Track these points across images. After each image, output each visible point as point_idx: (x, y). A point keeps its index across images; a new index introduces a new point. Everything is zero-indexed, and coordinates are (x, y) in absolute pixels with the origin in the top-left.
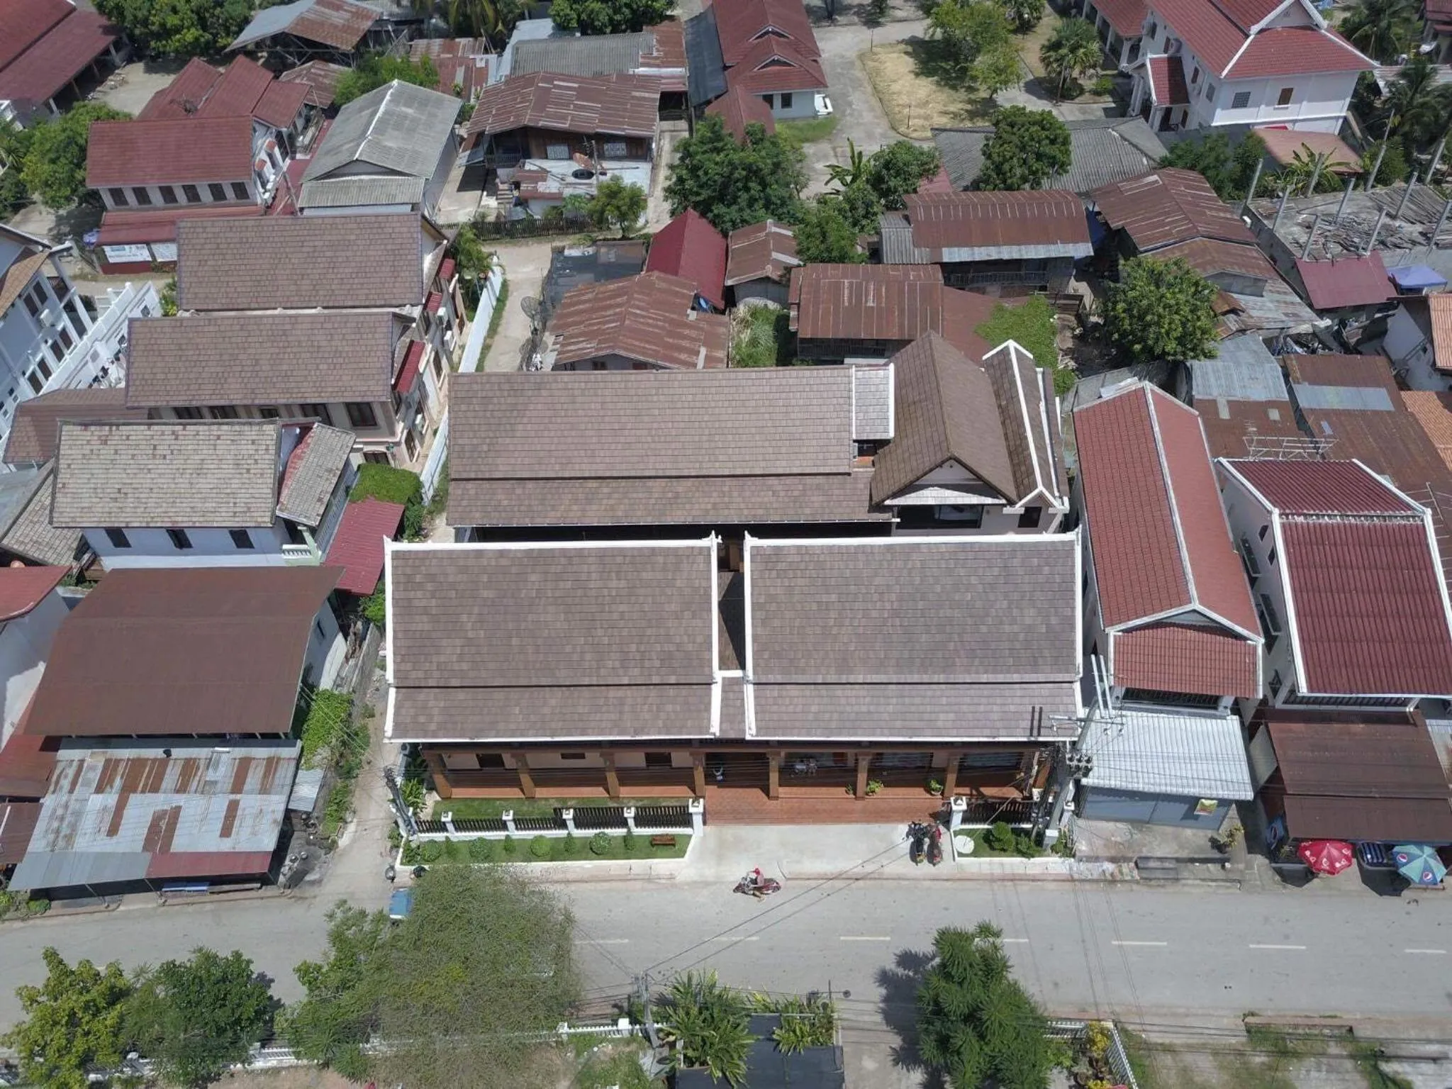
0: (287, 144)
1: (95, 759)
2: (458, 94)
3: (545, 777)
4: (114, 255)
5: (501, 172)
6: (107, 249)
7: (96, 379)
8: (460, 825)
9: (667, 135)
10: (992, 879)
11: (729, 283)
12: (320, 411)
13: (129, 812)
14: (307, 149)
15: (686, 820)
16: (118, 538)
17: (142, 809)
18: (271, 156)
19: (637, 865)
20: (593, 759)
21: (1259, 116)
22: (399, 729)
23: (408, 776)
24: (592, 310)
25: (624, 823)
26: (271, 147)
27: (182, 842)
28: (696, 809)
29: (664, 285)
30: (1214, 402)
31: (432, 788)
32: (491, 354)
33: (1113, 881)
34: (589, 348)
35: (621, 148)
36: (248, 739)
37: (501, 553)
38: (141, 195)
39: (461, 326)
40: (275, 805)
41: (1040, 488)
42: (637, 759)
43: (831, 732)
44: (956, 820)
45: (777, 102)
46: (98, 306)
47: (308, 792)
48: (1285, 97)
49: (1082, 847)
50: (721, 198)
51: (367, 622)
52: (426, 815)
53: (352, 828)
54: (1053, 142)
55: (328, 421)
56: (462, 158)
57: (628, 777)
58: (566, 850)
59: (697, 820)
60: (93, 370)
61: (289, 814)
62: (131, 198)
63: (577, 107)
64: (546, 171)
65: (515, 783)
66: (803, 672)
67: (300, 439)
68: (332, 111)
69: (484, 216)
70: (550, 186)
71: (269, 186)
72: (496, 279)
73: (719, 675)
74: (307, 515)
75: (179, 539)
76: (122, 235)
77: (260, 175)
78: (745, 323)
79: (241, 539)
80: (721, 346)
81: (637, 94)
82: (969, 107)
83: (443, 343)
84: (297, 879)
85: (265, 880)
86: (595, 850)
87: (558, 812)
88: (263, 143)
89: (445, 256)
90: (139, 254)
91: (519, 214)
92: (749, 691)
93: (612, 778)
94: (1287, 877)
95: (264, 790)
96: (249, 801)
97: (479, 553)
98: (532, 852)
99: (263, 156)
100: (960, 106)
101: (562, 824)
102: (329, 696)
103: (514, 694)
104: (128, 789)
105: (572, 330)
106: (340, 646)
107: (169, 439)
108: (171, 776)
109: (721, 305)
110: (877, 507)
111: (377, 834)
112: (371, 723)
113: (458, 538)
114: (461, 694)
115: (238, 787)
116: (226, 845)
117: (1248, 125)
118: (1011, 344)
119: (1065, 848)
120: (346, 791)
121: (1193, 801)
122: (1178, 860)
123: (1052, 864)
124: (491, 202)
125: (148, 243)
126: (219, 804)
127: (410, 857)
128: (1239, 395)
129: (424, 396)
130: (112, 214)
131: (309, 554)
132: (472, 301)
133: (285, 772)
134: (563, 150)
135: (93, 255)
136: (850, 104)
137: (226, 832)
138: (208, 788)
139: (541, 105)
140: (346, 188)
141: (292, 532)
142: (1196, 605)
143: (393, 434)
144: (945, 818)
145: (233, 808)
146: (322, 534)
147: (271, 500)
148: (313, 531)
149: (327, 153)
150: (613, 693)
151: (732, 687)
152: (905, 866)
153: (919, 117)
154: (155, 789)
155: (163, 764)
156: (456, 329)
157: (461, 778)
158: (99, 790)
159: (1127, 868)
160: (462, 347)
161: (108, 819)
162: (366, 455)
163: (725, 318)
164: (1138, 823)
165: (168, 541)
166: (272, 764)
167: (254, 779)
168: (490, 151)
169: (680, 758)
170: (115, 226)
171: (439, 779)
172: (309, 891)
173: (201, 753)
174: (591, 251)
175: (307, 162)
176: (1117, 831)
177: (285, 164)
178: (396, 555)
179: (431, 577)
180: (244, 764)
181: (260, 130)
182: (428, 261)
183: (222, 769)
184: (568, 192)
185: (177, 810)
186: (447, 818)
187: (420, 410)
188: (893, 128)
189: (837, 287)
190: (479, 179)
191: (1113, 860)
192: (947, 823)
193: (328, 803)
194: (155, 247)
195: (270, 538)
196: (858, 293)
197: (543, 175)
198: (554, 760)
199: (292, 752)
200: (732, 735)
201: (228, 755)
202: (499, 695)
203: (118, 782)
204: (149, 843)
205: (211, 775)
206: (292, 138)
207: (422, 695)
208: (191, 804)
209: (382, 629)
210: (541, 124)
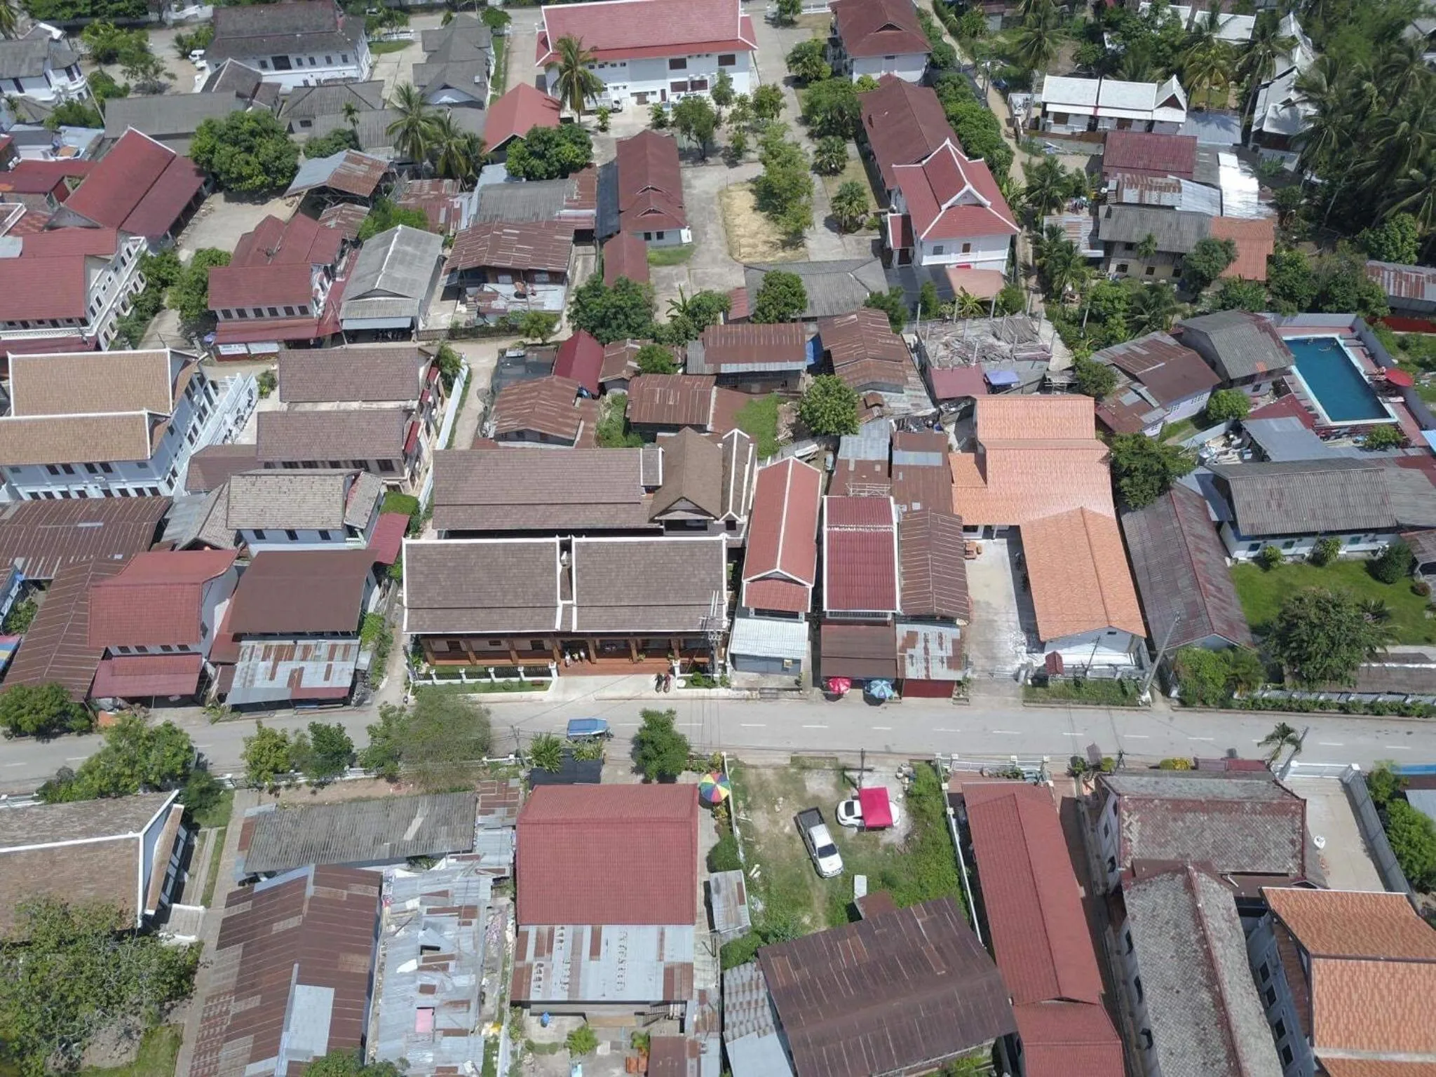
0: (330, 273)
1: (259, 645)
2: (442, 233)
3: (482, 655)
4: (224, 350)
5: (470, 290)
6: (220, 347)
7: (226, 437)
8: (440, 676)
9: (581, 258)
10: (692, 699)
11: (601, 380)
12: (362, 465)
13: (279, 669)
14: (343, 273)
15: (549, 674)
16: (259, 534)
17: (285, 669)
18: (321, 285)
19: (525, 695)
20: (505, 645)
21: (951, 259)
22: (410, 628)
23: (414, 652)
24: (519, 400)
25: (518, 675)
26: (321, 279)
27: (305, 683)
28: (553, 667)
29: (558, 384)
30: (848, 461)
31: (426, 660)
32: (460, 419)
33: (748, 699)
34: (513, 425)
35: (546, 277)
36: (334, 635)
37: (458, 545)
38: (242, 313)
39: (442, 403)
40: (350, 667)
41: (730, 512)
42: (526, 645)
43: (610, 627)
44: (677, 671)
45: (654, 236)
46: (220, 386)
47: (365, 661)
48: (966, 248)
49: (734, 684)
50: (602, 326)
51: (391, 579)
52: (423, 671)
53: (386, 680)
54: (794, 295)
55: (367, 470)
56: (443, 280)
57: (522, 654)
58: (492, 688)
59: (554, 672)
60: (224, 432)
61: (356, 670)
62: (235, 315)
63: (519, 250)
64: (497, 292)
65: (468, 658)
66: (599, 601)
67: (354, 482)
68: (357, 243)
69: (457, 323)
70: (499, 304)
71: (321, 304)
72: (464, 373)
73: (560, 603)
74: (359, 522)
75: (292, 535)
76: (230, 338)
77: (315, 299)
78: (609, 406)
79: (325, 535)
80: (593, 420)
81: (557, 237)
82: (784, 237)
83: (431, 416)
84: (360, 703)
85: (345, 701)
86: (506, 688)
87: (486, 669)
88: (317, 276)
89: (433, 365)
90: (240, 349)
91: (480, 322)
92: (575, 609)
93: (513, 654)
94: (828, 697)
95: (344, 660)
96: (337, 665)
97: (447, 545)
98: (474, 689)
99: (317, 286)
100: (778, 237)
101: (488, 676)
102: (373, 616)
103: (463, 611)
104: (277, 660)
105: (505, 413)
106: (377, 591)
107: (287, 483)
108: (298, 653)
109: (596, 393)
110: (652, 520)
111: (398, 683)
112: (394, 631)
113: (439, 538)
114: (439, 612)
115: (331, 658)
116: (327, 684)
117: (943, 265)
118: (736, 431)
119: (725, 683)
120: (382, 663)
121: (781, 660)
122: (778, 689)
123: (721, 692)
124: (463, 309)
125: (246, 343)
126: (323, 666)
127: (416, 691)
128: (862, 457)
129: (420, 451)
130: (222, 323)
131: (360, 543)
132: (449, 386)
133: (354, 650)
134: (508, 278)
135: (212, 349)
136: (706, 234)
137: (327, 678)
138: (317, 658)
139: (493, 251)
140: (370, 305)
141: (351, 531)
142: (778, 569)
143: (403, 475)
144: (672, 671)
145: (329, 667)
146: (367, 533)
147: (340, 514)
148: (362, 531)
149: (357, 279)
150: (511, 611)
151: (567, 609)
152: (654, 694)
153: (749, 246)
154: (291, 659)
155: (293, 648)
156: (439, 406)
157: (440, 655)
158: (264, 659)
159: (754, 693)
160: (443, 416)
161: (270, 672)
162: (388, 487)
163: (597, 402)
164: (762, 673)
165: (286, 535)
166: (347, 648)
167: (339, 654)
168: (461, 277)
169: (547, 644)
170: (226, 332)
171: (429, 655)
172: (366, 708)
173: (312, 642)
174: (522, 353)
175: (344, 284)
176: (753, 676)
177: (329, 286)
178: (408, 546)
179: (424, 557)
180: (333, 648)
181: (315, 269)
182: (422, 371)
183: (323, 650)
184: (511, 308)
185: (302, 669)
186: (433, 672)
187: (418, 458)
188: (731, 254)
189: (653, 393)
190: (454, 293)
191: (749, 689)
192: (673, 673)
193: (374, 667)
194: (250, 346)
195: (340, 535)
196: (664, 397)
197: (495, 295)
198: (485, 645)
199: (357, 642)
200: (566, 630)
201: (326, 644)
202: (456, 612)
203: (272, 656)
204: (290, 683)
205: (317, 653)
206: (333, 268)
207: (420, 612)
208: (309, 666)
209: (400, 582)
210: (493, 264)
